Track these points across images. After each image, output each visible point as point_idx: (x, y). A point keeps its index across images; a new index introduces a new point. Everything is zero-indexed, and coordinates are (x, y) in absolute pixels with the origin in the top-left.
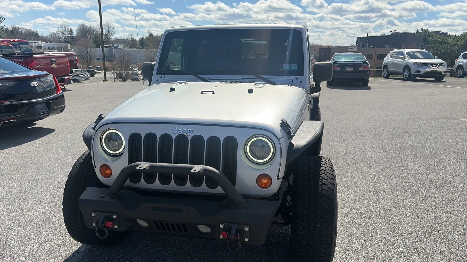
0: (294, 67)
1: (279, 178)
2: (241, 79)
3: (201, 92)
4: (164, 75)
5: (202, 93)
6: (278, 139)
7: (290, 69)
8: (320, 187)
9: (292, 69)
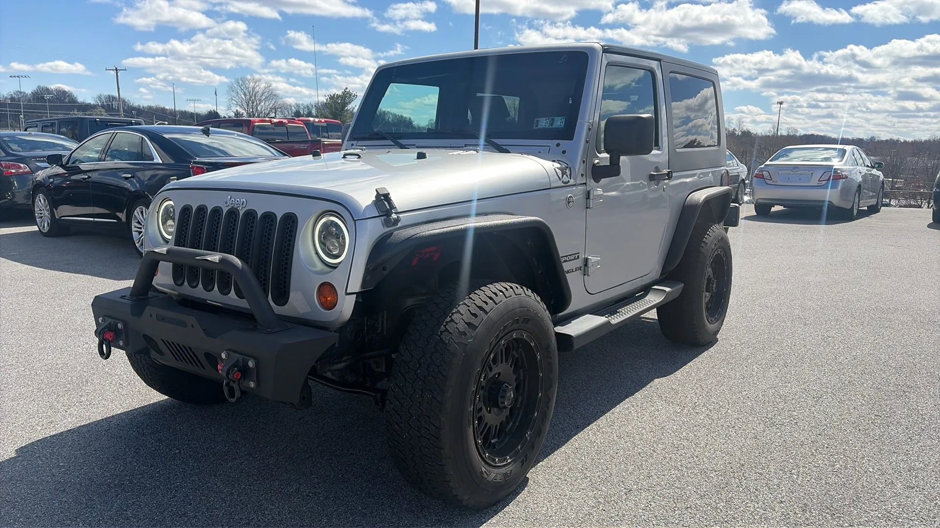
0: (559, 122)
1: (348, 292)
2: (463, 145)
3: (342, 156)
4: (357, 142)
5: (344, 157)
6: (355, 221)
7: (551, 127)
8: (443, 326)
9: (554, 126)
